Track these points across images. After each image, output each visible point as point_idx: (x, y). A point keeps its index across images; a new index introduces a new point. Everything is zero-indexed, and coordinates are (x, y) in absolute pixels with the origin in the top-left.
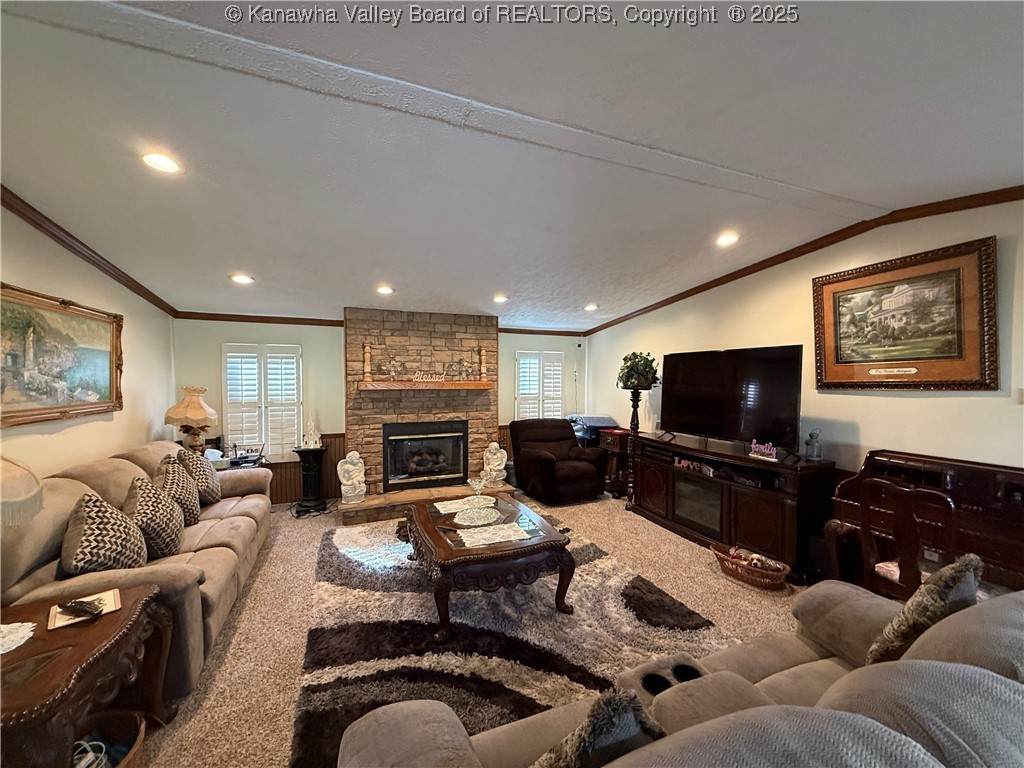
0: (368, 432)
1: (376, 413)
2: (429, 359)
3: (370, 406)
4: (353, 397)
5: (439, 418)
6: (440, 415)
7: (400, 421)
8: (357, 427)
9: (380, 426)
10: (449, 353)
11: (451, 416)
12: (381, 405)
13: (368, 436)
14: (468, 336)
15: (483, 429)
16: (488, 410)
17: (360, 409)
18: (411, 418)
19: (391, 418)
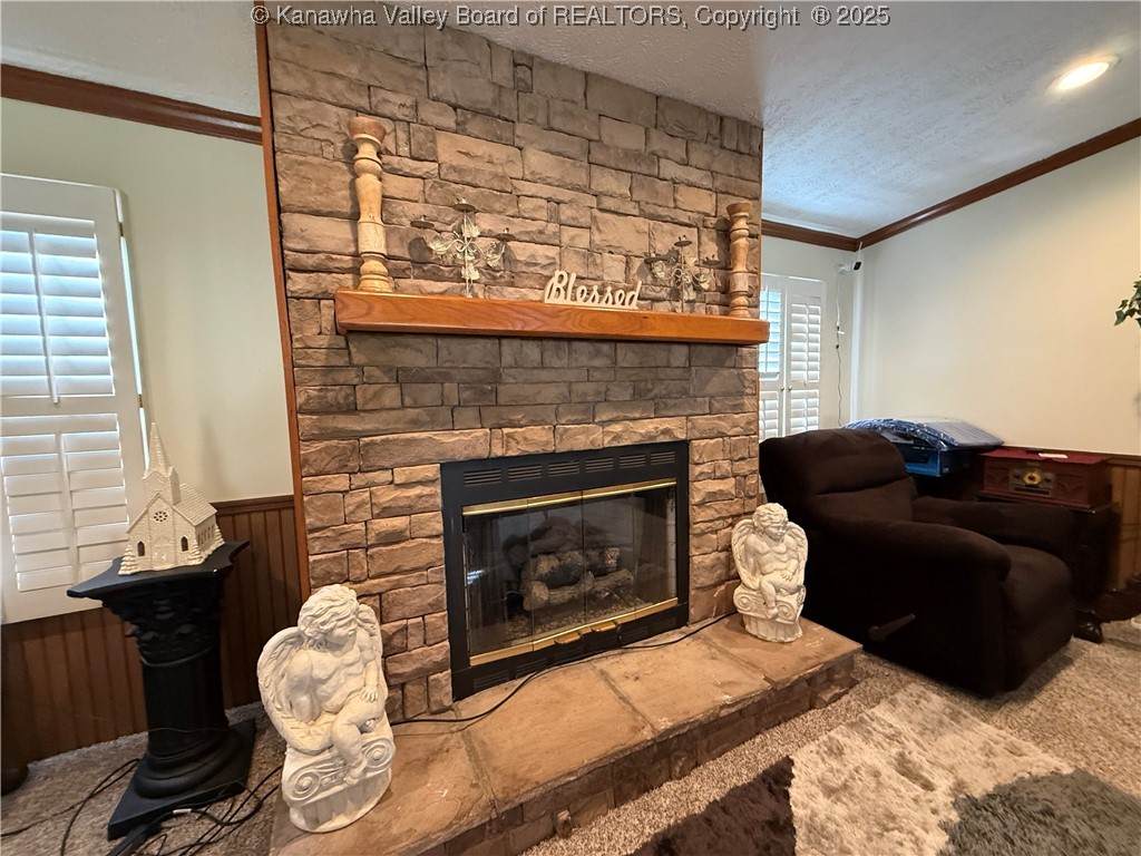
0: (386, 496)
1: (416, 425)
2: (583, 240)
3: (391, 396)
4: (319, 358)
5: (617, 437)
6: (617, 428)
7: (498, 451)
8: (341, 482)
9: (432, 471)
10: (643, 224)
11: (647, 428)
12: (430, 393)
13: (387, 512)
14: (695, 176)
15: (726, 465)
16: (738, 409)
17: (352, 410)
18: (534, 438)
19: (468, 441)
